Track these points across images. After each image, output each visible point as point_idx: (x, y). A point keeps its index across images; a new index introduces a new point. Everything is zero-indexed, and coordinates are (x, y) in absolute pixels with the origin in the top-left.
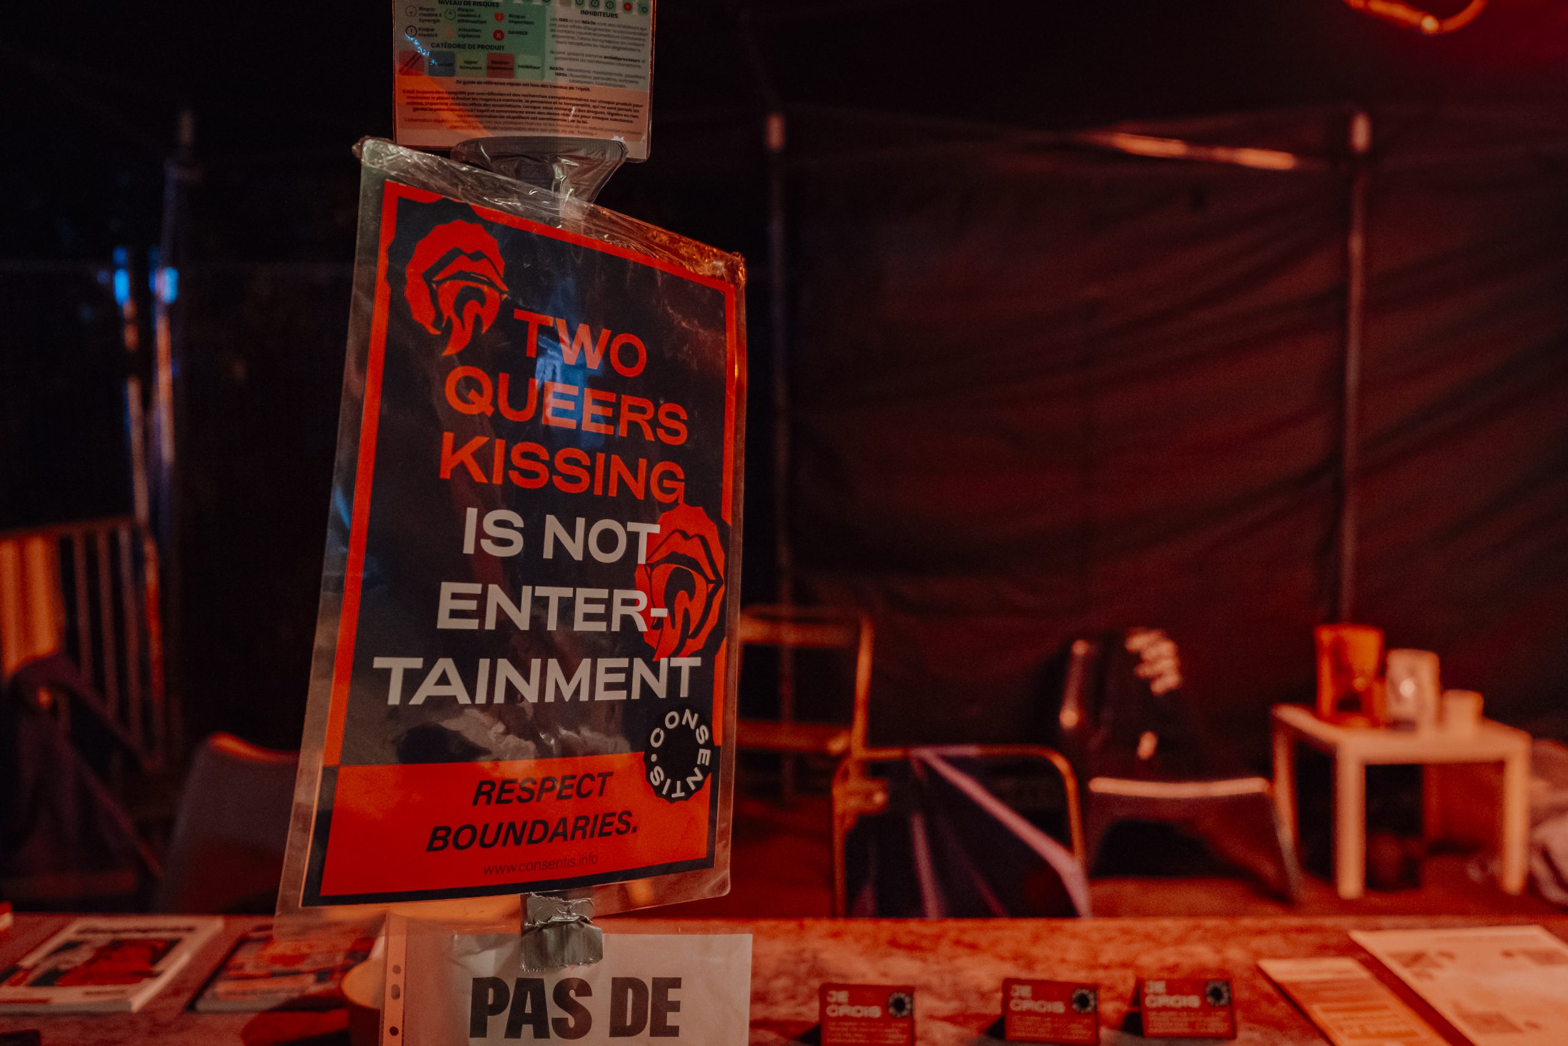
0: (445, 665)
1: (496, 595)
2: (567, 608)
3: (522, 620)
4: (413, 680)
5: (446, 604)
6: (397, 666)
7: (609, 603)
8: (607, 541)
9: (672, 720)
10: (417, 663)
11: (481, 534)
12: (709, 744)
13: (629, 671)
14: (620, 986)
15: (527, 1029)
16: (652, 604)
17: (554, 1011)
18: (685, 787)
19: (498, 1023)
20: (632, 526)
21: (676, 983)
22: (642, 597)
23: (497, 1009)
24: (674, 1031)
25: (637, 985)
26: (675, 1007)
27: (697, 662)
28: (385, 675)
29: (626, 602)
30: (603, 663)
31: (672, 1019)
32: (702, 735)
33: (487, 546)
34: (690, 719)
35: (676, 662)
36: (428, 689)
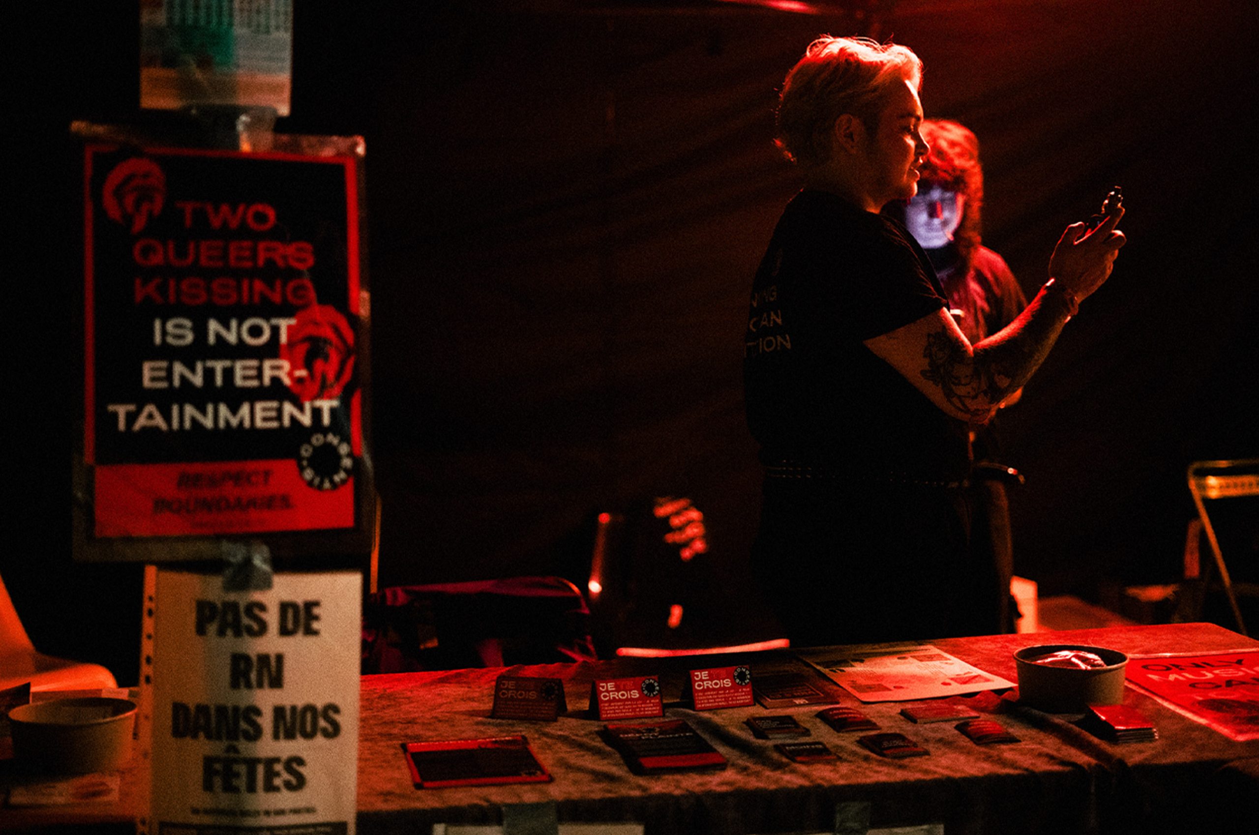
0: (150, 408)
1: (179, 368)
2: (229, 373)
3: (198, 380)
4: (131, 418)
5: (147, 374)
6: (122, 410)
7: (260, 370)
8: (256, 332)
9: (317, 440)
10: (132, 408)
11: (164, 333)
12: (350, 455)
13: (280, 411)
14: (284, 607)
15: (229, 632)
16: (294, 367)
17: (246, 621)
18: (332, 481)
19: (212, 628)
20: (274, 321)
21: (316, 604)
22: (286, 365)
23: (211, 619)
24: (316, 633)
25: (294, 606)
26: (317, 618)
27: (335, 403)
28: (115, 415)
29: (273, 368)
30: (259, 406)
31: (315, 625)
32: (344, 449)
33: (170, 340)
34: (333, 439)
35: (318, 403)
36: (142, 421)
